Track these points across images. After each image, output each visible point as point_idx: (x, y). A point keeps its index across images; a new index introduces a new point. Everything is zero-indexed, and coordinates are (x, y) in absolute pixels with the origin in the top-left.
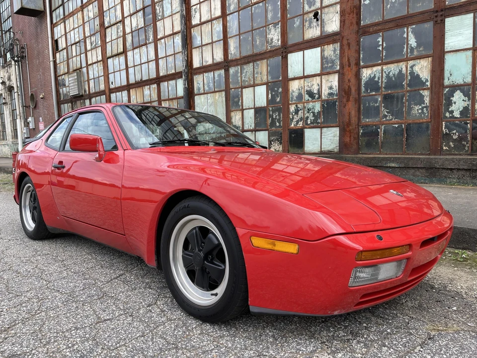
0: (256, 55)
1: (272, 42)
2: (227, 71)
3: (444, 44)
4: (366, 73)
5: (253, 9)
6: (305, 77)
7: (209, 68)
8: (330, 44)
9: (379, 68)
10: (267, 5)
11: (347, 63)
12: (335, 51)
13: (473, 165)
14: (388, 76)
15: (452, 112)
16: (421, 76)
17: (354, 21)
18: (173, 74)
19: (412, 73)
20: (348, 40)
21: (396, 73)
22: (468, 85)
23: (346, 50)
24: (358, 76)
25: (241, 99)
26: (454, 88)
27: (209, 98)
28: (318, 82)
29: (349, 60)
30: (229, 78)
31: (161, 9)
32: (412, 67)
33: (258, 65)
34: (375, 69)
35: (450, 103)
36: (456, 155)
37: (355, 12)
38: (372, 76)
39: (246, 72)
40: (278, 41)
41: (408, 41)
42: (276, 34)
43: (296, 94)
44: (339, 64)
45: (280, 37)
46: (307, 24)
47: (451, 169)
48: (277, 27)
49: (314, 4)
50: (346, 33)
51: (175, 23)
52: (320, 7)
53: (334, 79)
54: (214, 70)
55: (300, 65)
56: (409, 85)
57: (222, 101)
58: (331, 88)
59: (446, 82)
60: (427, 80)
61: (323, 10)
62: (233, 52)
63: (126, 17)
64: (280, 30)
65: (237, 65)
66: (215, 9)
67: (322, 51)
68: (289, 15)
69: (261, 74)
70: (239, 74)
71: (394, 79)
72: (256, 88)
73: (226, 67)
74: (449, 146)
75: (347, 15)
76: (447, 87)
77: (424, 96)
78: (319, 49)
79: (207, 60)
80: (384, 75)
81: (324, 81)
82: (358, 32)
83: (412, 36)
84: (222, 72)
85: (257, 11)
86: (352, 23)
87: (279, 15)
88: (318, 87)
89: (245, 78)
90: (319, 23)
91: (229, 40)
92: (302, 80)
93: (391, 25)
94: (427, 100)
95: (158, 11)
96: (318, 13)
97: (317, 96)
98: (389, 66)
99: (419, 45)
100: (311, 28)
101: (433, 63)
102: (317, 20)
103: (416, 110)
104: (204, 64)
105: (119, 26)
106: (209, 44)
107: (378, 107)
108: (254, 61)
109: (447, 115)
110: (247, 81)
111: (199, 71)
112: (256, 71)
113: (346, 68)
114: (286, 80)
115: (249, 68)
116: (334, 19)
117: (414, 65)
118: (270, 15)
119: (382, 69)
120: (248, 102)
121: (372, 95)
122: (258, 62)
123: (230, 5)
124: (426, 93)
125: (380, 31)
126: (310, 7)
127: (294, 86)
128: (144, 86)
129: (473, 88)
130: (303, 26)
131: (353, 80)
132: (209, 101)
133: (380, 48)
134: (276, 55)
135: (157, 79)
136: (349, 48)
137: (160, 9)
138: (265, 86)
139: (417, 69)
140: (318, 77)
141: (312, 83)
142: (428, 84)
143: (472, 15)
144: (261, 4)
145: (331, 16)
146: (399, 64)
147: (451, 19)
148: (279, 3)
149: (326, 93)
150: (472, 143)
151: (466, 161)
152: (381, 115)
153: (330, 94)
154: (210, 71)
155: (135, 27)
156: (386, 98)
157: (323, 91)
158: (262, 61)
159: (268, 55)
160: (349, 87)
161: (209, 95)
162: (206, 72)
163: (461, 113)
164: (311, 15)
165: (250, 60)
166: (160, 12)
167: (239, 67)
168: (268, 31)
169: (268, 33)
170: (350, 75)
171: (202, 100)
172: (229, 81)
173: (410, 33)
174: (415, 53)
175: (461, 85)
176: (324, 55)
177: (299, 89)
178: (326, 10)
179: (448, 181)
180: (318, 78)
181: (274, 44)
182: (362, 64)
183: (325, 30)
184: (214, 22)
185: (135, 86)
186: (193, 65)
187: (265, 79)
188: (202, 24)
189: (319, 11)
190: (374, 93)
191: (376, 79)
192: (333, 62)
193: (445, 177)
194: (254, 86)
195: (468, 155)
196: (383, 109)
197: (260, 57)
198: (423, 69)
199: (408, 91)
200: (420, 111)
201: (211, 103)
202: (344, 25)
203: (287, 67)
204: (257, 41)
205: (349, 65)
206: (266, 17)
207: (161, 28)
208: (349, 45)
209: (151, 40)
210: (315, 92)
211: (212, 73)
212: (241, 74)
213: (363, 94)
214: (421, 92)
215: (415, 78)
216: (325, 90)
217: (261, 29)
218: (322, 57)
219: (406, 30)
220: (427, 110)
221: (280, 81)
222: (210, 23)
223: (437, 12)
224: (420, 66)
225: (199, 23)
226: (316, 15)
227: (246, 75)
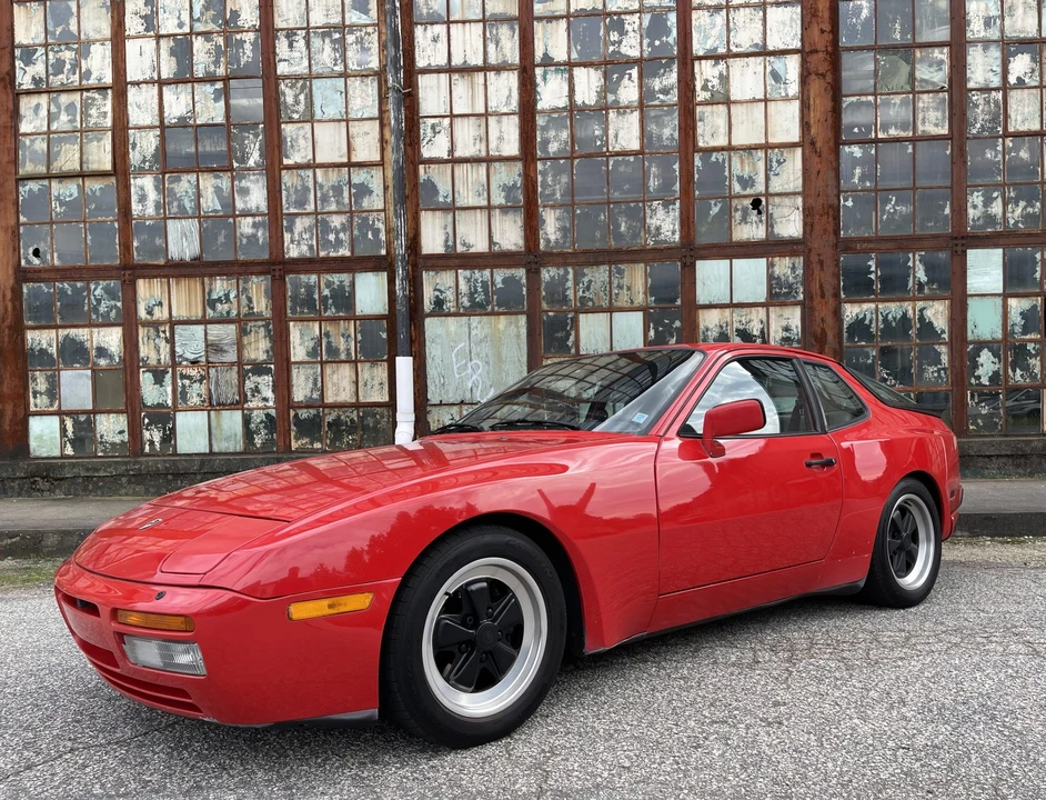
0: (618, 252)
1: (660, 234)
2: (533, 274)
3: (966, 284)
4: (851, 311)
5: (611, 163)
6: (732, 305)
7: (480, 260)
8: (785, 256)
9: (873, 306)
10: (646, 163)
11: (819, 292)
12: (793, 268)
13: (1018, 449)
14: (885, 319)
15: (979, 378)
16: (935, 324)
17: (830, 228)
18: (343, 259)
19: (922, 318)
20: (819, 255)
21: (899, 317)
22: (998, 342)
23: (817, 272)
24: (838, 314)
25: (573, 333)
26: (981, 345)
27: (474, 325)
28: (760, 317)
29: (821, 287)
30: (539, 289)
31: (302, 97)
32: (921, 310)
33: (621, 272)
34: (865, 306)
35: (975, 366)
36: (987, 436)
37: (831, 214)
38: (861, 316)
39: (590, 281)
40: (674, 233)
41: (914, 272)
42: (669, 220)
43: (714, 334)
44: (802, 290)
45: (677, 227)
46: (738, 215)
47: (989, 457)
48: (671, 207)
49: (752, 186)
50: (816, 244)
51: (358, 143)
52: (764, 192)
53: (793, 315)
54: (492, 267)
55: (722, 285)
56: (919, 336)
57: (518, 336)
58: (787, 329)
59: (970, 337)
60: (943, 332)
61: (771, 200)
62: (553, 238)
63: (137, 84)
64: (677, 214)
65: (565, 265)
66: (501, 138)
67: (770, 266)
68: (697, 193)
69: (629, 289)
70: (570, 284)
71: (894, 324)
72: (615, 315)
73: (534, 266)
74: (977, 425)
75: (817, 217)
76: (971, 343)
77: (940, 354)
78: (763, 262)
79: (471, 240)
80: (880, 318)
81: (772, 316)
82: (836, 246)
83: (921, 266)
84: (521, 273)
85: (622, 169)
86: (825, 230)
87: (677, 187)
88: (761, 326)
89: (583, 292)
90: (764, 218)
91: (541, 209)
92: (727, 312)
93: (889, 245)
94: (945, 359)
95: (290, 100)
96: (760, 201)
97: (759, 341)
98: (887, 304)
99: (930, 282)
100: (746, 223)
101: (952, 308)
102: (760, 213)
103: (931, 372)
104: (460, 249)
105: (94, 99)
106: (480, 208)
107: (872, 365)
108: (610, 263)
109: (973, 381)
110: (591, 300)
111: (441, 262)
112: (615, 282)
113: (817, 300)
114: (692, 308)
115: (598, 275)
116: (792, 218)
117: (924, 308)
118: (653, 183)
119: (877, 307)
120: (593, 341)
121: (862, 346)
122: (622, 266)
123: (546, 142)
124: (943, 349)
125: (872, 250)
126: (744, 188)
127: (710, 321)
128: (212, 276)
129: (1005, 346)
130: (731, 217)
131: (830, 320)
132: (473, 333)
133: (873, 276)
134: (669, 258)
135: (274, 264)
136: (822, 269)
137: (296, 96)
138: (640, 314)
139: (929, 314)
140: (760, 309)
141: (748, 317)
142: (945, 336)
143: (1000, 251)
144: (632, 159)
145: (786, 211)
146: (902, 304)
147: (974, 251)
148: (676, 167)
149: (778, 337)
150: (1007, 420)
151: (1008, 444)
152: (878, 378)
153: (786, 340)
154: (481, 268)
155: (181, 119)
156: (885, 352)
157: (772, 334)
158: (632, 265)
159: (650, 256)
160: (823, 330)
161: (475, 320)
162: (464, 267)
163: (991, 379)
164: (747, 202)
165: (600, 259)
166: (297, 102)
167: (570, 270)
168: (648, 211)
169: (648, 216)
170: (822, 311)
171: (452, 328)
172: (540, 295)
173: (918, 263)
174: (926, 291)
175: (989, 342)
176: (773, 272)
177: (721, 327)
178: (777, 200)
179: (986, 472)
180: (762, 311)
181: (662, 237)
182: (843, 296)
183: (776, 231)
184: (497, 164)
185: (166, 271)
186: (420, 248)
187: (640, 299)
188: (454, 161)
189: (763, 199)
190: (863, 343)
191: (867, 322)
192: (790, 286)
193: (982, 468)
194: (611, 310)
195: (1002, 436)
196: (880, 368)
197: (629, 257)
198: (938, 313)
199: (917, 345)
200: (936, 375)
201: (481, 336)
202: (811, 231)
203: (695, 283)
204: (620, 226)
205: (823, 296)
206: (645, 185)
207: (302, 142)
208: (821, 263)
209: (251, 163)
210: (755, 333)
211: (487, 273)
212: (576, 283)
213: (845, 343)
214: (936, 347)
215: (927, 328)
216: (776, 332)
217: (632, 205)
218: (770, 277)
219: (911, 255)
220: (945, 373)
221: (678, 307)
222: (484, 165)
223: (956, 238)
224: (933, 311)
225: (446, 157)
226: (756, 204)
227: (588, 288)
